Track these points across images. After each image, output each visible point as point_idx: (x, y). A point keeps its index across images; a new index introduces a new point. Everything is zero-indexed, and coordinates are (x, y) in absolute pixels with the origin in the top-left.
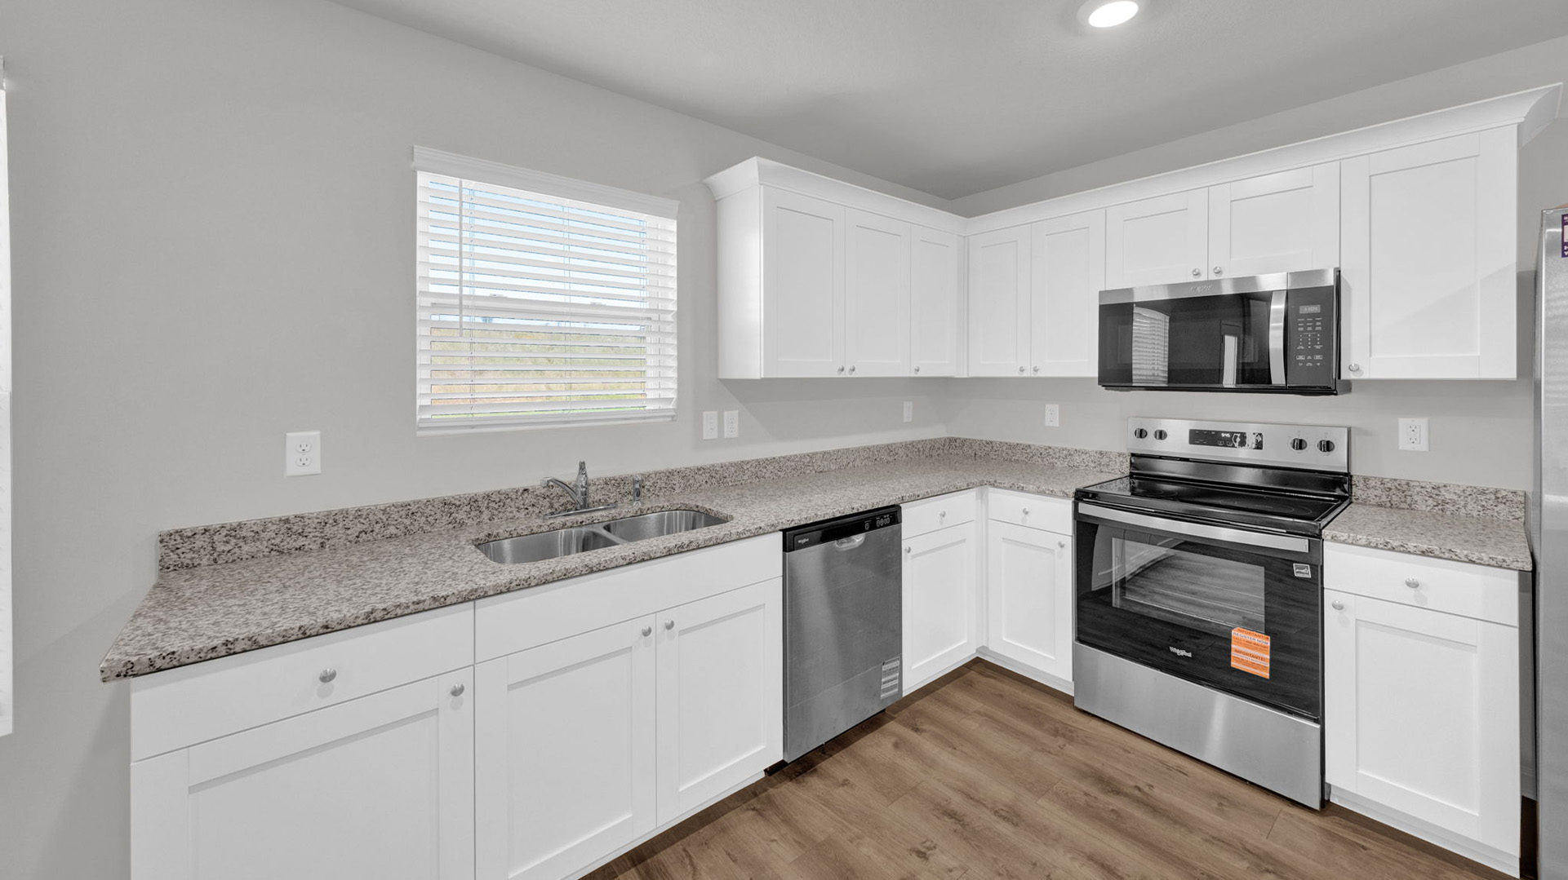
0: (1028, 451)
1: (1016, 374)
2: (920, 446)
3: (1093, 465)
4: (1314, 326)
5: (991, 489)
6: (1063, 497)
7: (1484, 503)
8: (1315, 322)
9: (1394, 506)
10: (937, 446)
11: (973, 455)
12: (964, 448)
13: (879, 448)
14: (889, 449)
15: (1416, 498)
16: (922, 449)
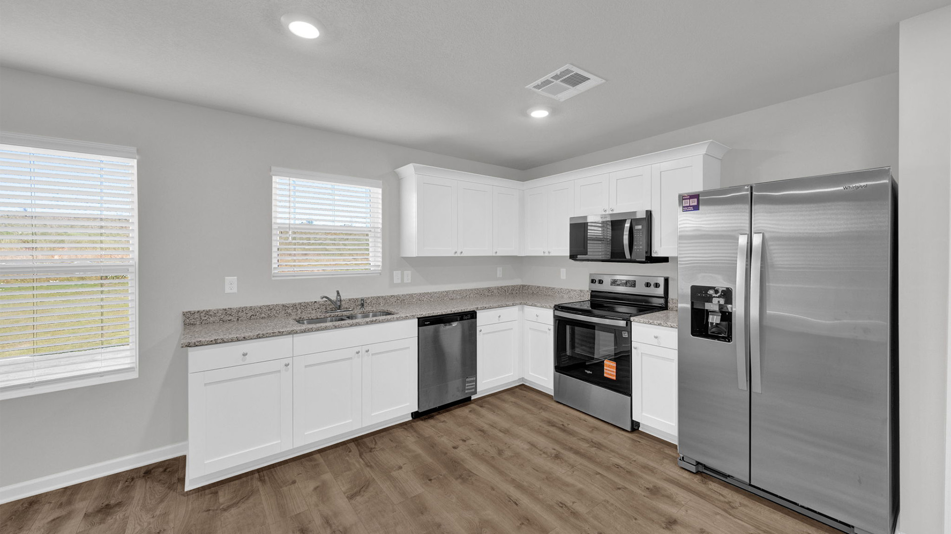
0: (554, 291)
1: (542, 254)
2: (506, 289)
3: (578, 296)
5: (526, 306)
6: (549, 308)
8: (640, 232)
10: (516, 289)
11: (532, 293)
12: (529, 289)
13: (483, 289)
14: (489, 289)
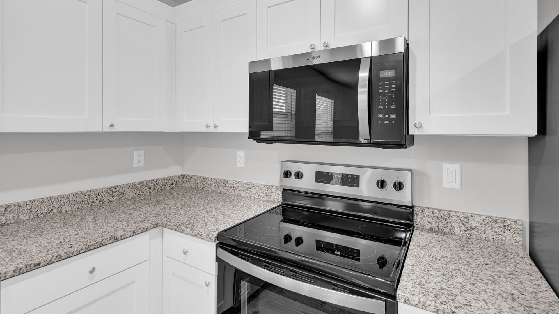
1: (205, 130)
2: (150, 184)
4: (390, 89)
8: (390, 84)
11: (196, 187)
12: (192, 182)
15: (454, 224)
16: (153, 187)
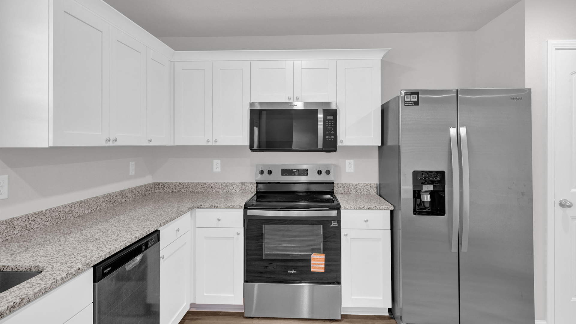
0: (205, 186)
1: (204, 143)
2: (140, 190)
3: (238, 190)
4: (331, 125)
5: (198, 210)
6: (239, 208)
7: (368, 189)
8: (331, 123)
9: (346, 193)
10: (148, 189)
11: (171, 192)
12: (165, 188)
13: (116, 194)
14: (122, 194)
16: (140, 192)
